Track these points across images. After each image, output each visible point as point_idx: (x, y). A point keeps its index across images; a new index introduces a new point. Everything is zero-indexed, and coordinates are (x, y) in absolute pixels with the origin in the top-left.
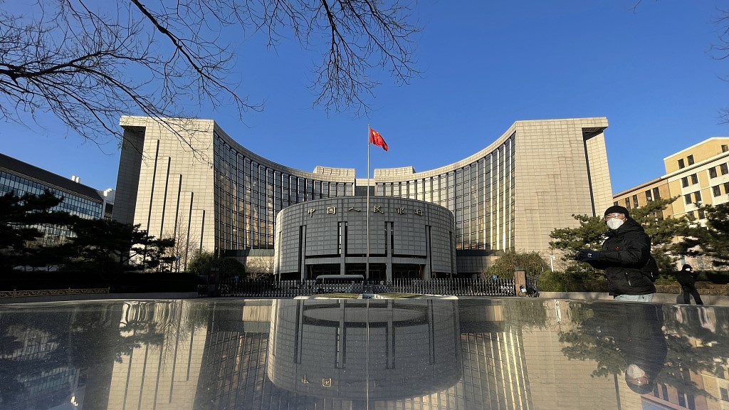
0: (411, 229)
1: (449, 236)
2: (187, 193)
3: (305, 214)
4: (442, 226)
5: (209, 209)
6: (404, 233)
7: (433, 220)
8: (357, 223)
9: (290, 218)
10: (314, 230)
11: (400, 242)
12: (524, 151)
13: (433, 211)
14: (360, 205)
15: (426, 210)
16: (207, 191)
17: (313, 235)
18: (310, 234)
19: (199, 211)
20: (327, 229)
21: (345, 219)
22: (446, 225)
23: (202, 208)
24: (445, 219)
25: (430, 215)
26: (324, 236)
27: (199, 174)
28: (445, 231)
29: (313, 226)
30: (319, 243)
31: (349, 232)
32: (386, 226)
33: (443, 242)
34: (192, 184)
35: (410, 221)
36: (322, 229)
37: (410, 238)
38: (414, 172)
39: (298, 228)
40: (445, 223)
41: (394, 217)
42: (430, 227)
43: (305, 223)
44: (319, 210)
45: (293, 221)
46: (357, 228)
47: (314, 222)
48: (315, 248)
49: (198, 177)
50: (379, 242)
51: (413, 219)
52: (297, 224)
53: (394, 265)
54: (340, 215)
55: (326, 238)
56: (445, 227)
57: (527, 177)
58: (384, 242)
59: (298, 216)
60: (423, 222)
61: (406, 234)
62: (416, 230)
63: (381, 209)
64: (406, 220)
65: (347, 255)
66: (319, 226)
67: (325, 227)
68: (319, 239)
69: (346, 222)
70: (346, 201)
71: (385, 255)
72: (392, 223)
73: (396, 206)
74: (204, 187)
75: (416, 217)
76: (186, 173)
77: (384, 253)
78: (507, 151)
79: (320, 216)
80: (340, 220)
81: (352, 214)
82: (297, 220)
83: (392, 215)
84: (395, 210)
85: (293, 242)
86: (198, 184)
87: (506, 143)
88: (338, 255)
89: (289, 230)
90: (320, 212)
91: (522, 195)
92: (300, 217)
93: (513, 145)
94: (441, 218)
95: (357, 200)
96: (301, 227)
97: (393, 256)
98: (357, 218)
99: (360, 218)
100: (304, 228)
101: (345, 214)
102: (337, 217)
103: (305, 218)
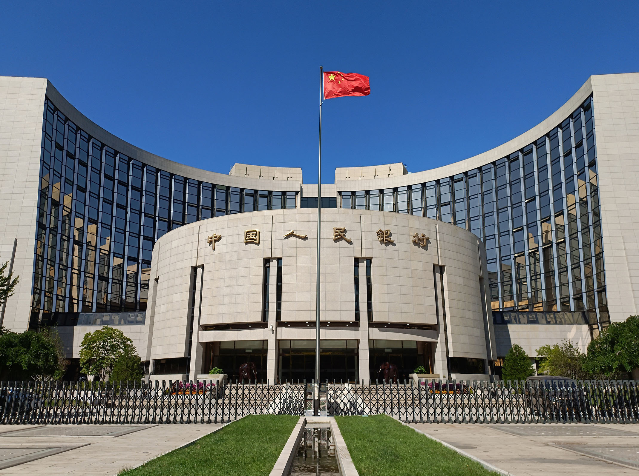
0: (405, 272)
1: (478, 285)
3: (202, 244)
4: (465, 267)
5: (25, 236)
7: (448, 254)
8: (301, 260)
9: (174, 251)
10: (217, 275)
11: (385, 298)
13: (446, 238)
14: (306, 226)
15: (434, 235)
16: (25, 203)
17: (217, 284)
18: (210, 281)
20: (242, 272)
21: (278, 254)
23: (14, 236)
24: (470, 253)
26: (237, 286)
28: (472, 275)
29: (217, 267)
30: (227, 300)
31: (285, 279)
32: (356, 266)
35: (403, 255)
36: (233, 273)
38: (405, 172)
39: (189, 271)
41: (372, 249)
42: (442, 268)
43: (201, 262)
44: (227, 236)
45: (180, 257)
46: (301, 269)
47: (218, 259)
51: (409, 252)
52: (187, 264)
53: (372, 342)
54: (267, 244)
55: (240, 290)
56: (471, 268)
58: (352, 297)
59: (188, 247)
60: (428, 259)
61: (396, 280)
62: (415, 273)
63: (348, 234)
64: (395, 254)
65: (280, 324)
66: (228, 266)
67: (237, 268)
68: (228, 291)
69: (279, 260)
70: (279, 218)
71: (355, 325)
72: (369, 261)
73: (376, 228)
75: (414, 248)
77: (353, 319)
78: (578, 130)
79: (229, 248)
80: (267, 255)
81: (292, 243)
82: (187, 255)
83: (367, 244)
84: (375, 236)
85: (177, 298)
87: (574, 116)
88: (263, 324)
89: (172, 275)
90: (230, 239)
92: (192, 250)
93: (590, 120)
95: (301, 217)
96: (194, 269)
97: (372, 324)
98: (302, 251)
99: (307, 251)
100: (199, 270)
101: (278, 244)
102: (263, 249)
103: (201, 252)
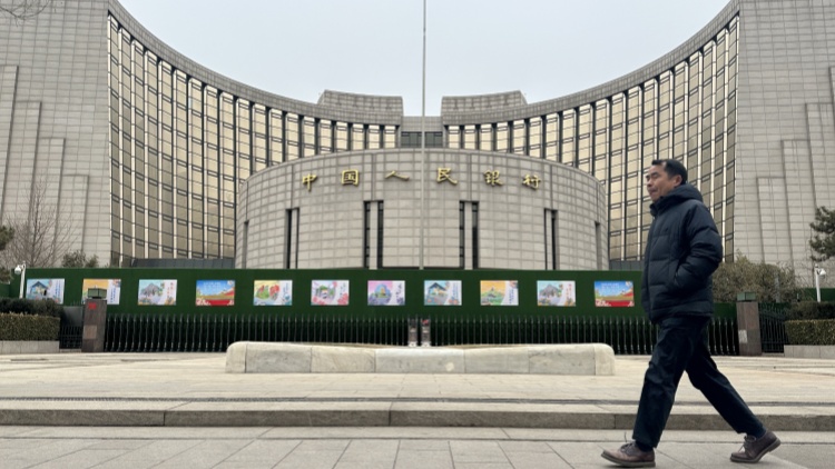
0: (513, 217)
1: (593, 231)
2: (54, 142)
3: (297, 185)
4: (579, 211)
5: (99, 173)
6: (500, 225)
7: (562, 197)
8: (403, 203)
9: (265, 193)
10: (314, 218)
11: (491, 244)
12: (756, 53)
13: (561, 180)
14: (408, 166)
15: (547, 177)
16: (96, 137)
17: (314, 228)
18: (307, 225)
19: (78, 179)
20: (341, 215)
21: (379, 196)
22: (589, 210)
23: (86, 172)
24: (586, 196)
25: (554, 186)
26: (336, 230)
27: (79, 101)
28: (587, 221)
29: (314, 209)
30: (325, 245)
31: (387, 223)
32: (462, 210)
33: (580, 245)
34: (64, 121)
35: (512, 199)
36: (332, 217)
37: (513, 236)
39: (282, 214)
40: (586, 204)
41: (479, 191)
42: (554, 212)
43: (296, 204)
44: (324, 177)
45: (272, 199)
46: (403, 213)
47: (314, 201)
48: (317, 254)
49: (75, 108)
50: (449, 242)
51: (519, 195)
52: (281, 206)
54: (367, 186)
55: (340, 234)
56: (586, 213)
57: (760, 109)
58: (457, 242)
59: (281, 188)
60: (539, 202)
61: (504, 225)
62: (525, 218)
63: (454, 176)
64: (503, 198)
66: (326, 209)
67: (336, 212)
68: (325, 235)
69: (380, 202)
70: (380, 158)
72: (475, 204)
73: (484, 169)
74: (90, 129)
75: (525, 191)
76: (53, 100)
79: (327, 190)
80: (368, 197)
81: (394, 185)
82: (280, 197)
83: (474, 187)
84: (482, 178)
85: (271, 242)
86: (77, 122)
87: (718, 39)
89: (264, 218)
90: (327, 180)
91: (750, 146)
92: (285, 192)
93: (734, 44)
94: (579, 194)
95: (404, 157)
96: (289, 212)
98: (404, 194)
99: (410, 194)
100: (294, 214)
101: (379, 186)
102: (363, 192)
103: (297, 194)
